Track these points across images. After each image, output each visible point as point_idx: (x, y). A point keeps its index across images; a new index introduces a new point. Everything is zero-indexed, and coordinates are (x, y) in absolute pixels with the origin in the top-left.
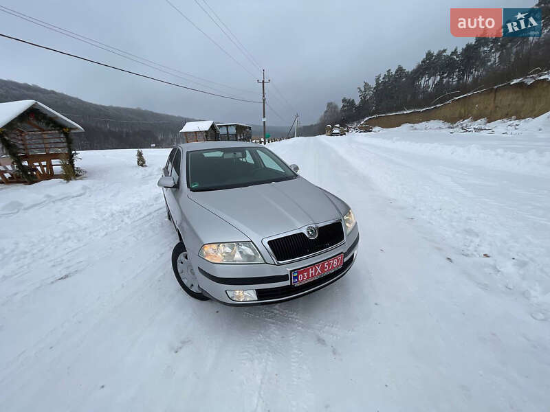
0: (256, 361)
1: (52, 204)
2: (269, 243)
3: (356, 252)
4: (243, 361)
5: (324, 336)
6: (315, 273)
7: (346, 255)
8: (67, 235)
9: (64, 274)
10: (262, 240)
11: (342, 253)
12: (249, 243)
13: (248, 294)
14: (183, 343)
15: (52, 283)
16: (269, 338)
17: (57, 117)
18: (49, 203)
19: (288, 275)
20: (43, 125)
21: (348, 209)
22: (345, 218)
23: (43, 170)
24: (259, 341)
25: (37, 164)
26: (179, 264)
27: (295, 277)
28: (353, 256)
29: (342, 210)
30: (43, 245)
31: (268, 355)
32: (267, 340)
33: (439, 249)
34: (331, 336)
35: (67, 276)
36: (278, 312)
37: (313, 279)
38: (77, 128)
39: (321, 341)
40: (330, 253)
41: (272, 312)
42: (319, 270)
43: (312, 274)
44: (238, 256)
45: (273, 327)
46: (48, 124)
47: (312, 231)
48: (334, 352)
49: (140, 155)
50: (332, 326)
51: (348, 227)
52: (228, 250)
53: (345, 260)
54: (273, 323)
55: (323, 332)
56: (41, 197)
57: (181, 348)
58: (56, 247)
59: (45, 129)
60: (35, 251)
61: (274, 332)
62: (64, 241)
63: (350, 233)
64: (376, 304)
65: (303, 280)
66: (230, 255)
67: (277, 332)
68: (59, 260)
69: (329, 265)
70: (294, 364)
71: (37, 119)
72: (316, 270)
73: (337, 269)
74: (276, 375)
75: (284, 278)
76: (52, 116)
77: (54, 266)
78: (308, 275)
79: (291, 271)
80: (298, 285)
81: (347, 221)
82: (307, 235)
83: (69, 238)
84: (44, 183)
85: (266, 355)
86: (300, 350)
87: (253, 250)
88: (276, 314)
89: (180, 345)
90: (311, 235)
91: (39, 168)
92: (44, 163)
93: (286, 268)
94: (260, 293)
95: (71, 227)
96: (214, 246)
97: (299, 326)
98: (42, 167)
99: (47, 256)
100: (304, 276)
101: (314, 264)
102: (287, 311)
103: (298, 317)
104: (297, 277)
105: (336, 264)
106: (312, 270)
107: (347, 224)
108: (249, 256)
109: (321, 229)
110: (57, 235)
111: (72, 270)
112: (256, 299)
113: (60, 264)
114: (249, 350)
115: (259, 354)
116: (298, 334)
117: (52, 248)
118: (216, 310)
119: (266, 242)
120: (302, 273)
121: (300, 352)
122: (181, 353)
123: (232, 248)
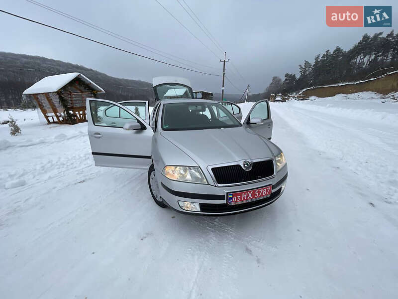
0: (196, 257)
1: (82, 137)
2: (213, 169)
3: (283, 187)
4: (187, 255)
5: (250, 247)
6: (247, 197)
7: (274, 187)
8: (87, 156)
9: (83, 179)
10: (207, 165)
11: (271, 185)
12: (198, 168)
14: (148, 234)
15: (75, 184)
16: (208, 241)
17: (91, 83)
18: (81, 136)
19: (224, 196)
20: (82, 88)
21: (280, 152)
22: (277, 159)
23: (80, 117)
24: (201, 243)
25: (77, 113)
26: (151, 180)
27: (230, 198)
28: (280, 189)
29: (275, 152)
30: (74, 161)
31: (206, 253)
32: (207, 242)
34: (257, 249)
35: (84, 181)
36: (217, 224)
37: (244, 202)
38: (101, 91)
39: (248, 251)
40: (261, 185)
41: (213, 223)
42: (250, 196)
43: (244, 197)
44: (189, 177)
45: (212, 235)
46: (85, 88)
47: (247, 164)
48: (258, 261)
49: (137, 109)
50: (259, 242)
51: (278, 166)
52: (182, 172)
53: (274, 191)
54: (213, 231)
55: (251, 245)
56: (77, 133)
57: (145, 238)
58: (81, 163)
59: (83, 90)
60: (68, 164)
62: (86, 159)
63: (280, 170)
64: (298, 230)
65: (236, 201)
66: (183, 176)
67: (214, 238)
68: (81, 171)
69: (259, 192)
70: (225, 264)
71: (80, 85)
72: (248, 195)
73: (265, 197)
74: (210, 269)
75: (221, 197)
76: (88, 83)
77: (77, 174)
78: (241, 198)
79: (228, 193)
80: (233, 204)
81: (279, 161)
82: (243, 167)
83: (89, 158)
84: (80, 124)
85: (204, 253)
86: (230, 255)
87: (201, 174)
88: (216, 225)
89: (145, 235)
90: (246, 168)
91: (78, 115)
92: (81, 112)
93: (223, 189)
94: (202, 206)
96: (173, 168)
97: (232, 237)
98: (80, 115)
99: (75, 167)
100: (237, 199)
101: (246, 190)
102: (224, 224)
103: (232, 230)
104: (232, 198)
105: (265, 193)
106: (245, 195)
107: (278, 164)
108: (197, 178)
109: (255, 164)
110: (82, 156)
111: (87, 177)
112: (199, 210)
113: (81, 173)
114: (193, 247)
115: (199, 252)
116: (231, 242)
117: (79, 163)
118: (173, 216)
119: (210, 168)
120: (236, 195)
121: (230, 256)
122: (145, 241)
123: (185, 171)
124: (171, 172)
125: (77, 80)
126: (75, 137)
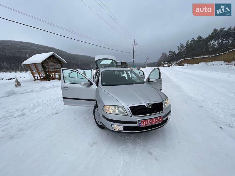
0: (121, 156)
1: (54, 88)
3: (169, 117)
5: (151, 151)
6: (149, 123)
7: (164, 117)
8: (58, 99)
9: (56, 112)
10: (127, 105)
11: (162, 116)
12: (122, 107)
13: (119, 128)
14: (94, 143)
15: (52, 115)
16: (128, 148)
17: (59, 58)
18: (53, 88)
19: (137, 122)
20: (55, 61)
21: (167, 98)
22: (165, 101)
24: (124, 148)
25: (51, 74)
26: (95, 113)
27: (140, 123)
28: (167, 118)
29: (164, 98)
30: (51, 102)
31: (127, 154)
32: (127, 148)
33: (215, 122)
34: (155, 152)
35: (57, 113)
37: (148, 125)
38: (65, 62)
39: (150, 153)
40: (156, 116)
41: (130, 138)
42: (151, 122)
44: (117, 111)
45: (130, 144)
46: (56, 60)
47: (149, 105)
48: (156, 159)
49: (84, 72)
50: (156, 148)
51: (166, 106)
52: (114, 109)
53: (164, 119)
54: (130, 142)
55: (152, 150)
56: (51, 86)
58: (54, 103)
59: (55, 62)
60: (48, 103)
61: (130, 146)
62: (57, 101)
63: (166, 109)
64: (179, 142)
65: (143, 125)
66: (114, 111)
67: (131, 146)
68: (55, 107)
69: (155, 120)
70: (137, 160)
71: (54, 59)
72: (149, 122)
73: (159, 123)
75: (135, 123)
76: (58, 58)
77: (53, 109)
78: (146, 123)
79: (138, 120)
80: (141, 127)
81: (166, 103)
82: (146, 106)
83: (58, 100)
84: (53, 81)
85: (126, 154)
87: (123, 110)
88: (131, 139)
89: (93, 144)
90: (148, 106)
92: (53, 74)
93: (136, 118)
94: (124, 127)
95: (59, 97)
96: (108, 106)
97: (141, 145)
98: (52, 75)
99: (52, 105)
100: (144, 124)
101: (148, 119)
102: (136, 138)
103: (141, 142)
104: (141, 123)
105: (159, 121)
106: (148, 121)
107: (166, 104)
108: (121, 112)
109: (153, 104)
110: (55, 99)
111: (58, 111)
112: (123, 130)
113: (55, 109)
114: (119, 151)
115: (123, 153)
116: (140, 148)
117: (53, 103)
118: (107, 133)
119: (129, 107)
120: (143, 122)
121: (140, 156)
122: (93, 147)
123: (115, 108)
124: (107, 109)
125: (52, 56)
126: (50, 88)
